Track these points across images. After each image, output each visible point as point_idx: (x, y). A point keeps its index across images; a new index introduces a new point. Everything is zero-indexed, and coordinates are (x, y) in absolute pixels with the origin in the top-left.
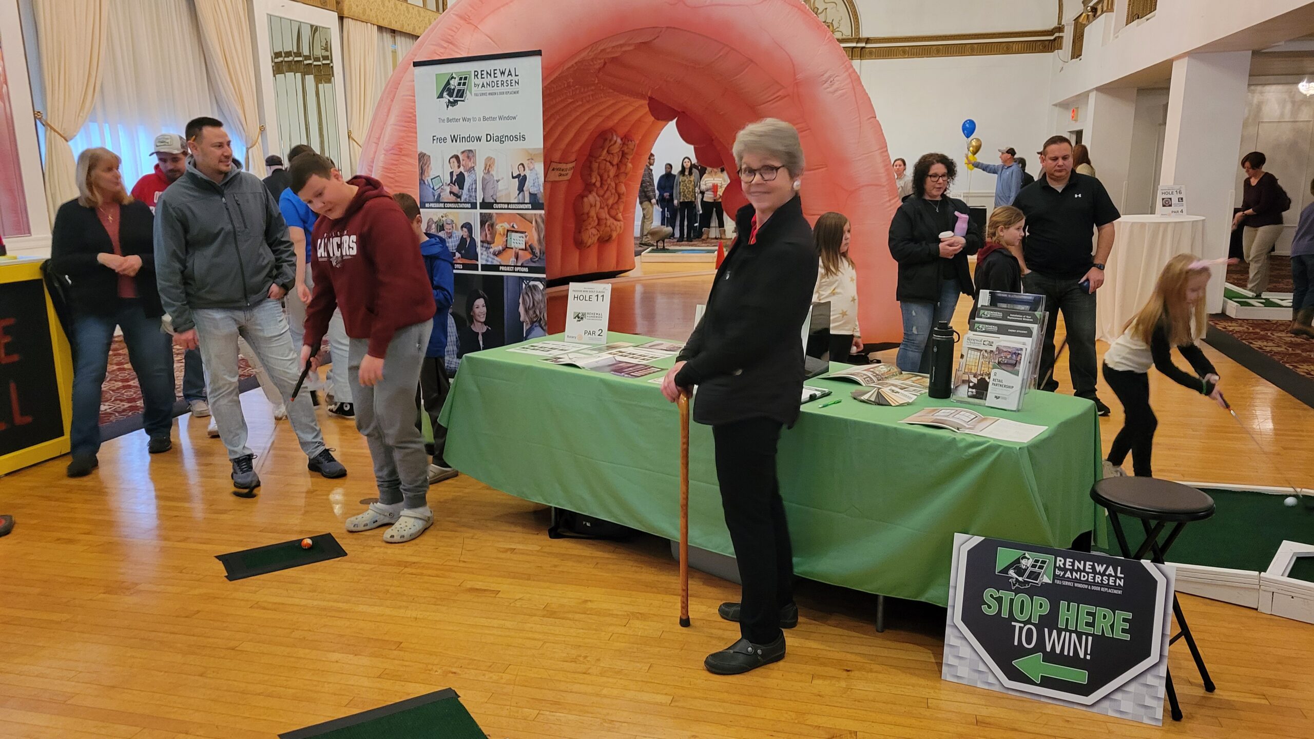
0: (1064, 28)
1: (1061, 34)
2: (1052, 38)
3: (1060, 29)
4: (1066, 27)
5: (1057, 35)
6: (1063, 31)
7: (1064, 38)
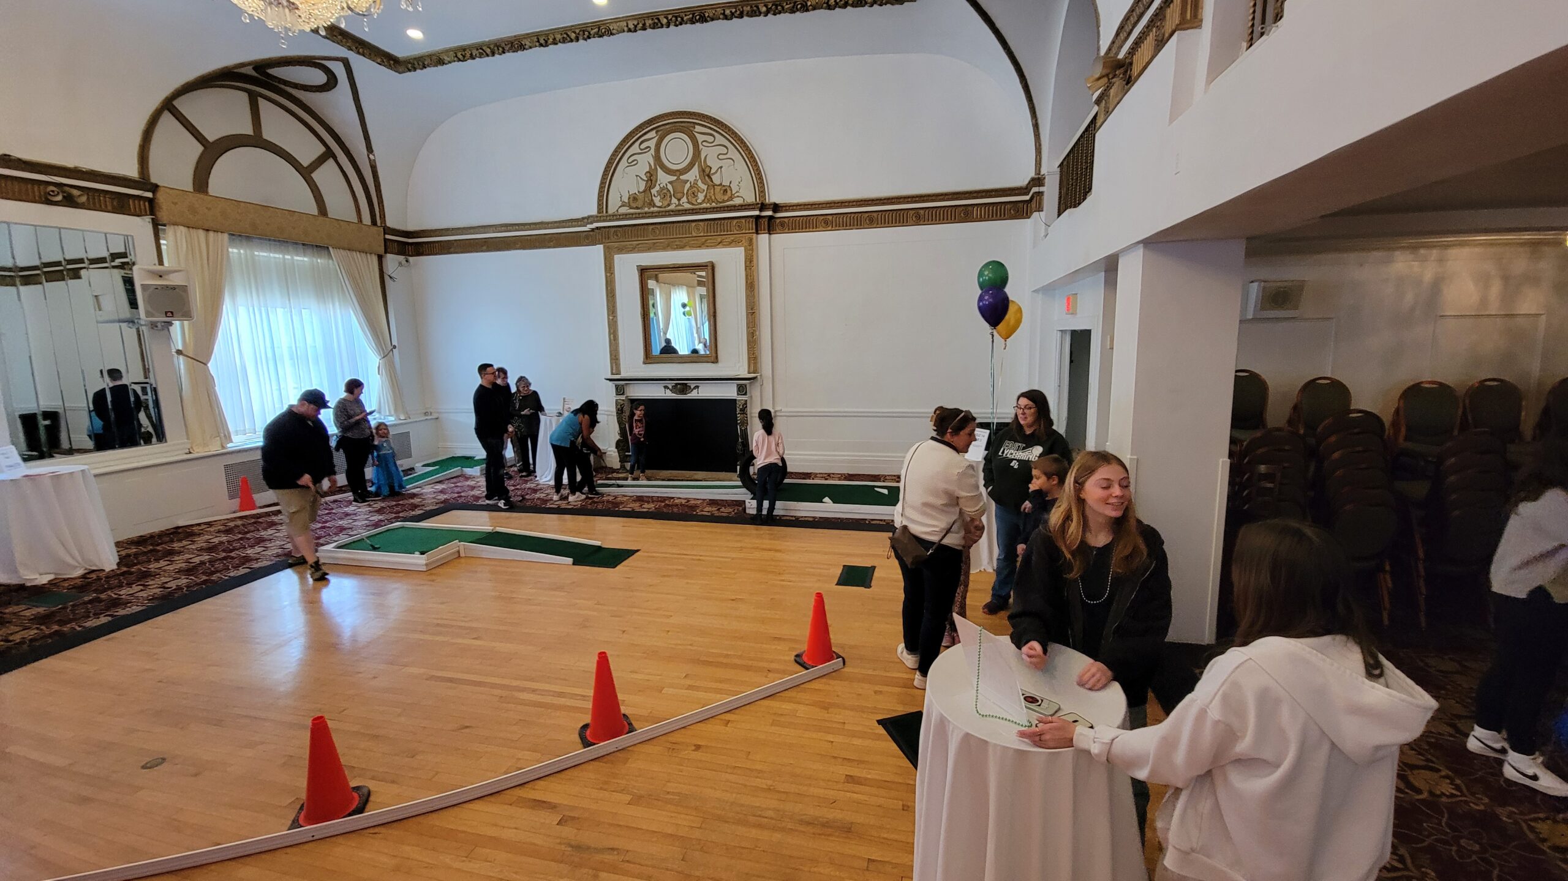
0: (1044, 178)
1: (1042, 189)
2: (1027, 198)
3: (1038, 181)
4: (1047, 177)
5: (1035, 189)
6: (1043, 185)
7: (1045, 194)
